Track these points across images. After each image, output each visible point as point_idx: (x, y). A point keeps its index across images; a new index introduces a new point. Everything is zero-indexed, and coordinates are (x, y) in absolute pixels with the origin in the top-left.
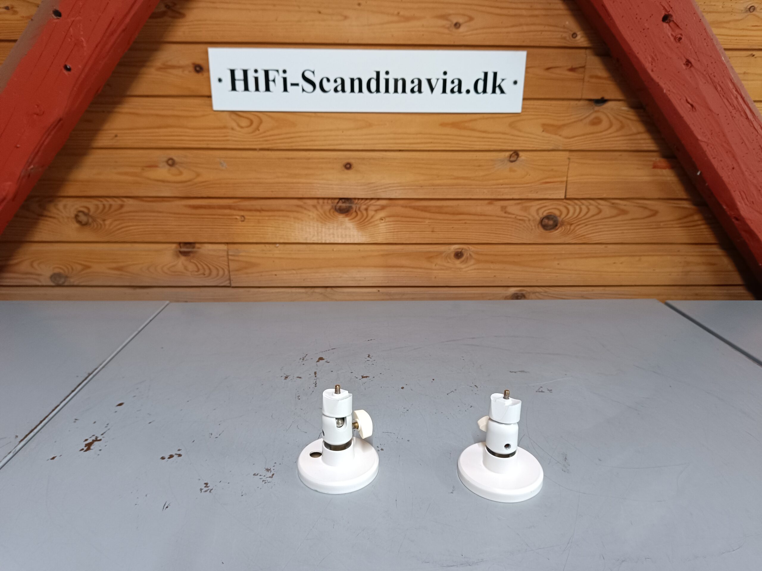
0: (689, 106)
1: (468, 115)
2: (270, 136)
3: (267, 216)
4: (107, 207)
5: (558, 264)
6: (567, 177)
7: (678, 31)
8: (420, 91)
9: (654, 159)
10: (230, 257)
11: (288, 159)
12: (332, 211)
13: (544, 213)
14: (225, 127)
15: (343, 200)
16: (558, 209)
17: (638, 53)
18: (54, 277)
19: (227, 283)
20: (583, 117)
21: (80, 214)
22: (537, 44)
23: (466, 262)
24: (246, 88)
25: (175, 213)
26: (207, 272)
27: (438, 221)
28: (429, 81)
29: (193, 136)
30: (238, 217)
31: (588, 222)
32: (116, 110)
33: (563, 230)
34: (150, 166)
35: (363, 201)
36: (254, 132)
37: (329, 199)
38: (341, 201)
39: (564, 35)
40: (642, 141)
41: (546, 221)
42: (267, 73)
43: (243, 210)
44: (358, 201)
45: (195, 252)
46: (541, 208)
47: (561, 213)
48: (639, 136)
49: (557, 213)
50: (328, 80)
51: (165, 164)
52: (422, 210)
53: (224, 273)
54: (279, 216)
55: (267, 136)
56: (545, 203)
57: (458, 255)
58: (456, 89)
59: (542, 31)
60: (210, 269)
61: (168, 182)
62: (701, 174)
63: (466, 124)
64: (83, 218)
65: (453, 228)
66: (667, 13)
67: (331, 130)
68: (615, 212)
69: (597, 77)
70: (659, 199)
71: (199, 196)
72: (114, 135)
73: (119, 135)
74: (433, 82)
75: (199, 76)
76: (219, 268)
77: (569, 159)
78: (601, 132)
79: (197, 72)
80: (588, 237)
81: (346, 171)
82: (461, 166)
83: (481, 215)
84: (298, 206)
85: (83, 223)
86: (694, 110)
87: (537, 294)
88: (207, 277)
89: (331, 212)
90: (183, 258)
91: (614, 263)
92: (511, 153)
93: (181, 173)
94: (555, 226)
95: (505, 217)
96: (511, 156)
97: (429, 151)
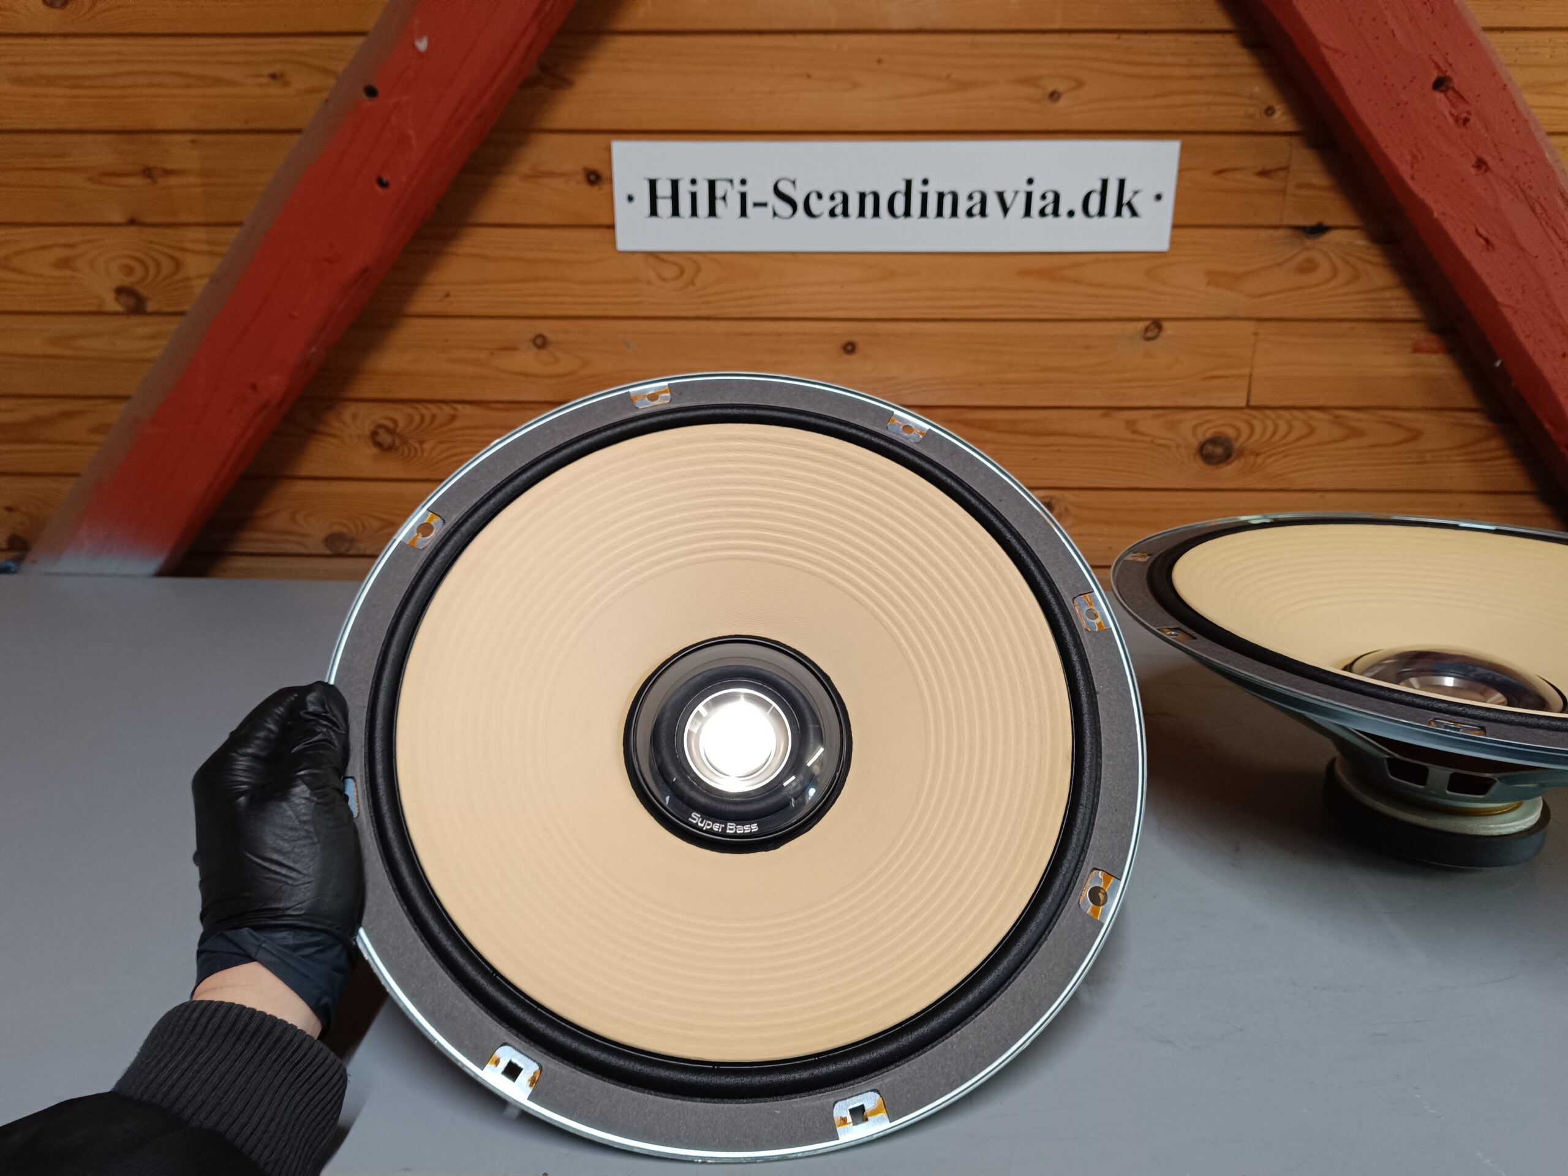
0: (1482, 241)
1: (1070, 256)
2: (713, 294)
4: (428, 419)
6: (1252, 368)
7: (1462, 107)
9: (1414, 335)
11: (744, 334)
13: (1206, 432)
14: (636, 280)
16: (1234, 427)
17: (1387, 147)
18: (332, 539)
20: (1284, 258)
21: (381, 431)
22: (1200, 128)
29: (579, 296)
31: (1288, 450)
32: (448, 249)
33: (1241, 466)
34: (505, 349)
36: (685, 287)
39: (1251, 110)
40: (1394, 303)
41: (1210, 448)
46: (1201, 424)
47: (1239, 432)
48: (1388, 294)
49: (1231, 432)
51: (530, 344)
52: (981, 428)
55: (706, 295)
56: (1210, 414)
59: (1209, 104)
61: (534, 375)
62: (1501, 365)
63: (1067, 273)
64: (385, 438)
65: (1035, 459)
66: (1442, 75)
67: (821, 284)
68: (1339, 432)
69: (1310, 186)
70: (1424, 409)
72: (444, 294)
73: (452, 293)
75: (594, 190)
77: (1256, 334)
78: (1316, 286)
79: (592, 183)
80: (1289, 479)
81: (846, 357)
82: (1055, 347)
83: (1089, 436)
85: (385, 446)
86: (1490, 248)
92: (1147, 323)
93: (557, 360)
94: (1228, 456)
95: (1133, 441)
96: (1147, 329)
97: (995, 320)
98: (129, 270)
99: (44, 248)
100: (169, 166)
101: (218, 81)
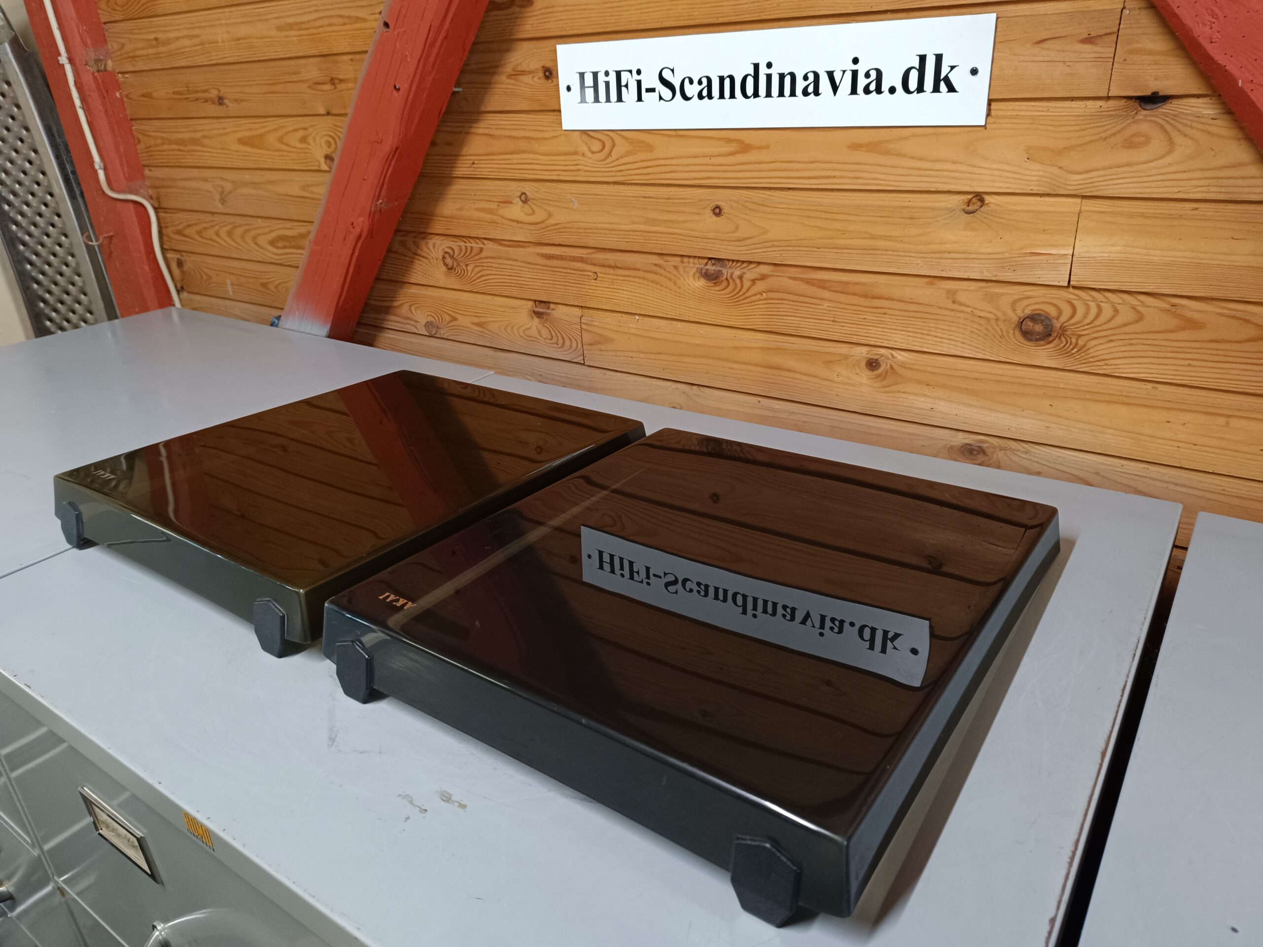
1: (893, 130)
2: (624, 164)
3: (622, 276)
4: (469, 250)
5: (1051, 405)
6: (1074, 248)
8: (817, 93)
10: (583, 326)
11: (645, 197)
12: (697, 275)
13: (1025, 309)
14: (576, 153)
15: (713, 261)
16: (1055, 305)
18: (428, 325)
19: (579, 359)
20: (1109, 133)
21: (447, 256)
23: (885, 378)
24: (597, 100)
25: (528, 263)
26: (560, 342)
27: (842, 306)
28: (830, 75)
29: (544, 165)
30: (590, 274)
31: (1114, 335)
32: (473, 130)
33: (1062, 345)
34: (505, 202)
35: (739, 264)
36: (605, 160)
37: (695, 257)
38: (710, 262)
40: (1245, 182)
41: (1030, 324)
42: (618, 74)
43: (595, 265)
44: (733, 263)
45: (548, 314)
46: (1020, 300)
47: (1060, 313)
48: (1241, 172)
49: (1053, 312)
50: (691, 82)
51: (518, 199)
52: (819, 287)
53: (577, 344)
54: (635, 277)
55: (620, 165)
56: (1032, 290)
57: (872, 364)
58: (873, 87)
60: (563, 338)
61: (522, 223)
63: (891, 146)
64: (449, 261)
65: (865, 319)
67: (696, 157)
68: (1173, 322)
69: (1146, 51)
71: (551, 242)
72: (472, 162)
73: (476, 162)
74: (837, 77)
75: (549, 84)
76: (572, 338)
77: (1079, 212)
78: (1145, 163)
79: (546, 77)
80: (1115, 365)
81: (715, 218)
82: (882, 217)
83: (912, 302)
84: (656, 265)
85: (450, 267)
87: (1008, 452)
88: (561, 347)
89: (696, 278)
90: (536, 320)
91: (1168, 422)
92: (970, 197)
93: (534, 213)
94: (1047, 335)
95: (953, 310)
96: (969, 203)
97: (832, 190)
98: (329, 144)
99: (296, 130)
100: (341, 77)
101: (358, 19)
